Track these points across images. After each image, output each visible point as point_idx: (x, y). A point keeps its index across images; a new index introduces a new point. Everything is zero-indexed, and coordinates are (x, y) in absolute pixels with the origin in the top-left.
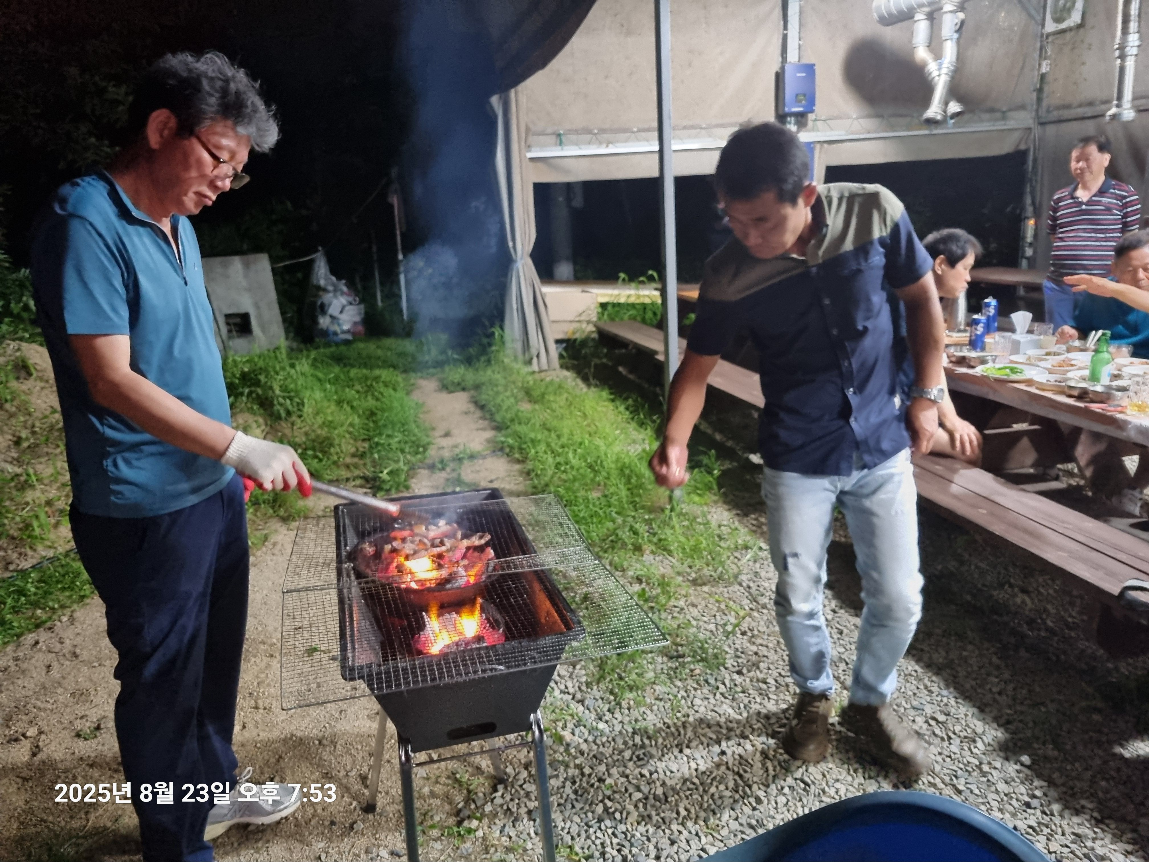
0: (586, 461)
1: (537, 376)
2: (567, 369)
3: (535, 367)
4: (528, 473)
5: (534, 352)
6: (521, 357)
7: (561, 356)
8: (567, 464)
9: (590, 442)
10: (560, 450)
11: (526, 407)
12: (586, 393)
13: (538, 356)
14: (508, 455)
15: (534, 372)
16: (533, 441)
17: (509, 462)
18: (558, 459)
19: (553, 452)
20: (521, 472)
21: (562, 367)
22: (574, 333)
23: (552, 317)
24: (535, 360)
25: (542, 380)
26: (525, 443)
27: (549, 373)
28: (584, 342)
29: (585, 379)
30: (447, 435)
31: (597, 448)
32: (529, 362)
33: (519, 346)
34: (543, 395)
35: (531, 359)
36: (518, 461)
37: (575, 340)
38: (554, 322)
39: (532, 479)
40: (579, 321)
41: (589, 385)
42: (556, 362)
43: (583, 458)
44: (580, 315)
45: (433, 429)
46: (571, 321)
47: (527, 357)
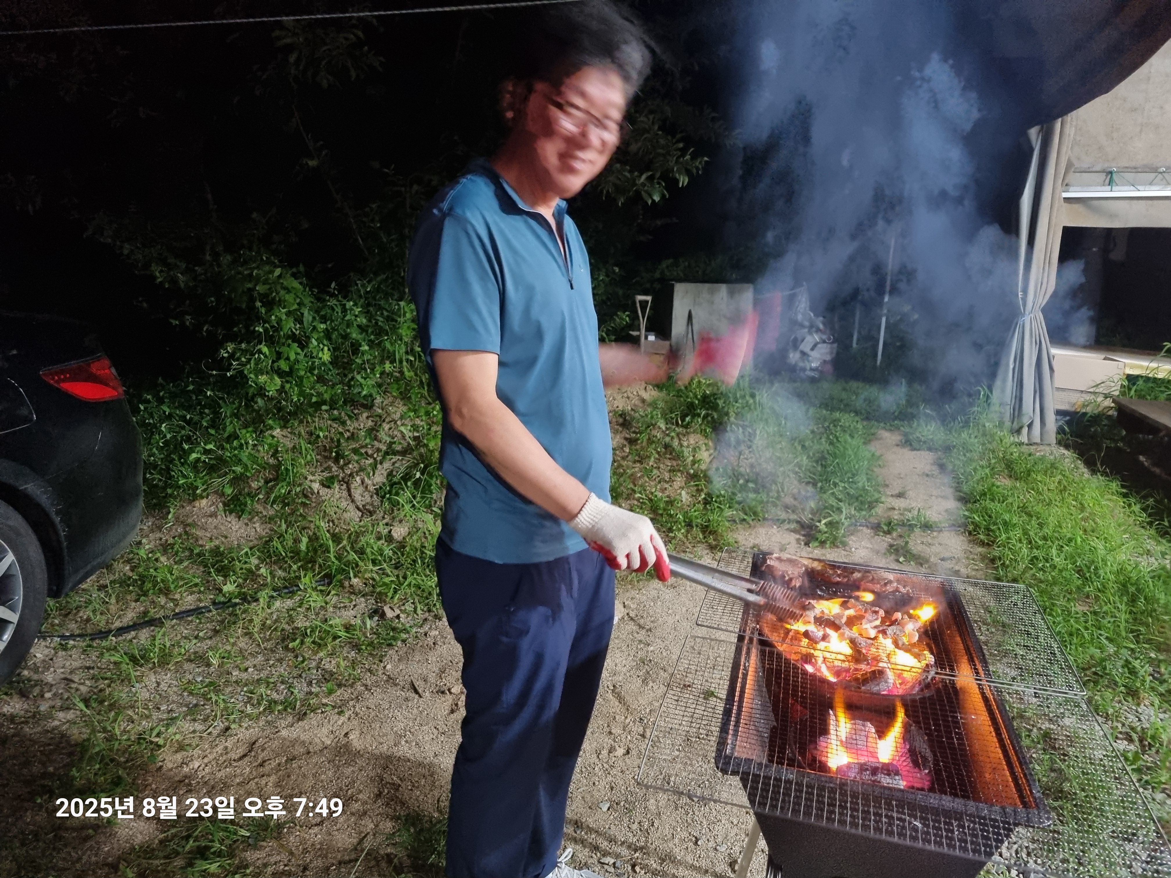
0: (1074, 563)
1: (1024, 449)
2: (1067, 447)
3: (1024, 438)
4: (993, 561)
5: (1026, 421)
6: (1008, 424)
7: (1060, 431)
8: (1047, 561)
9: (1083, 540)
10: (1040, 543)
11: (1004, 482)
12: (1088, 480)
13: (1030, 426)
14: (970, 533)
15: (1021, 444)
16: (1005, 523)
17: (970, 541)
18: (1036, 552)
19: (1030, 542)
20: (983, 558)
21: (1059, 443)
22: (1084, 406)
23: (1057, 384)
24: (1025, 430)
25: (1030, 455)
26: (995, 524)
27: (1041, 447)
28: (1096, 419)
29: (1090, 464)
30: (901, 495)
31: (1093, 550)
32: (1019, 431)
33: (1008, 412)
34: (1029, 472)
35: (1021, 428)
36: (982, 544)
37: (1085, 414)
38: (1058, 389)
39: (996, 569)
40: (1094, 393)
41: (1094, 472)
42: (1052, 436)
43: (1071, 558)
44: (1097, 385)
45: (887, 486)
46: (1082, 392)
47: (1016, 426)
